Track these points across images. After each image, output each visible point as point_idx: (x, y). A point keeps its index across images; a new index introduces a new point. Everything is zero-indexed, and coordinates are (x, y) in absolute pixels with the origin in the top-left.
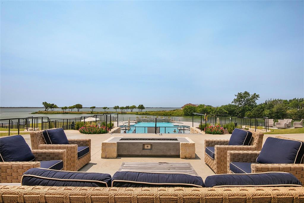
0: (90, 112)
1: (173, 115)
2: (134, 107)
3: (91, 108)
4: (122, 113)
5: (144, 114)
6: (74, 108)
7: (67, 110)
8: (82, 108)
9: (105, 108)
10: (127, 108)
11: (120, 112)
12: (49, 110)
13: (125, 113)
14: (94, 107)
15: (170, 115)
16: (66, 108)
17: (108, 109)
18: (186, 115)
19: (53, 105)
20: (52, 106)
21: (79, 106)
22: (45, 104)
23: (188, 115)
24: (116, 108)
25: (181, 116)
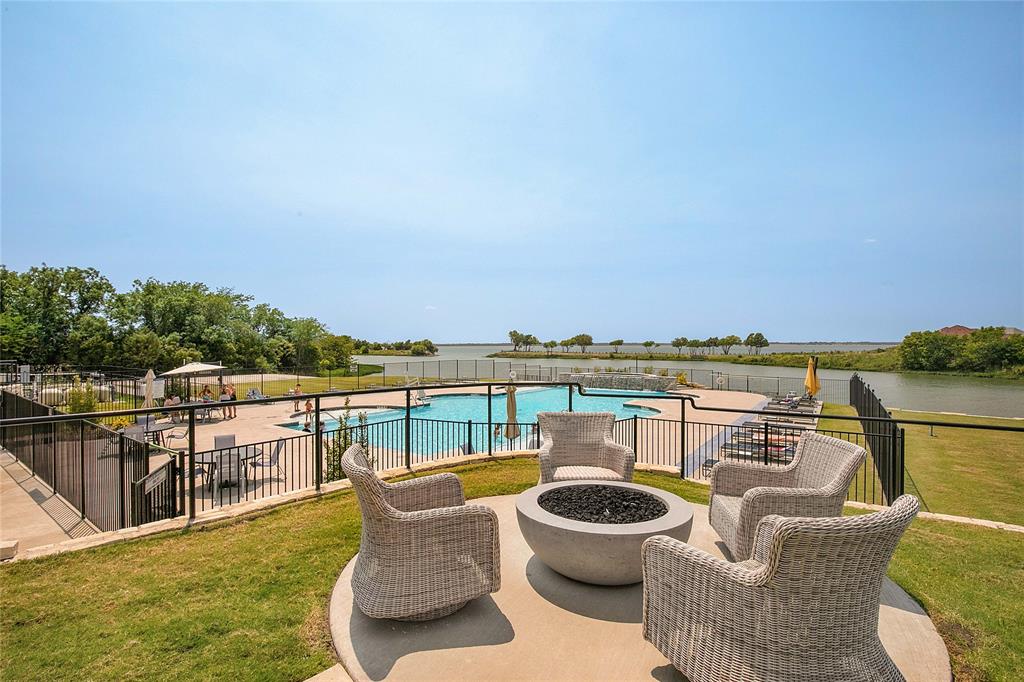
0: (608, 355)
1: (858, 365)
2: (732, 341)
3: (611, 344)
4: (694, 358)
5: (756, 360)
6: (573, 344)
7: (558, 350)
8: (591, 344)
9: (648, 344)
10: (713, 343)
11: (688, 356)
12: (522, 349)
13: (702, 359)
14: (620, 343)
15: (849, 365)
16: (553, 344)
17: (658, 345)
18: (912, 368)
19: (529, 337)
20: (528, 341)
21: (584, 341)
22: (513, 334)
23: (922, 368)
24: (678, 344)
25: (890, 369)
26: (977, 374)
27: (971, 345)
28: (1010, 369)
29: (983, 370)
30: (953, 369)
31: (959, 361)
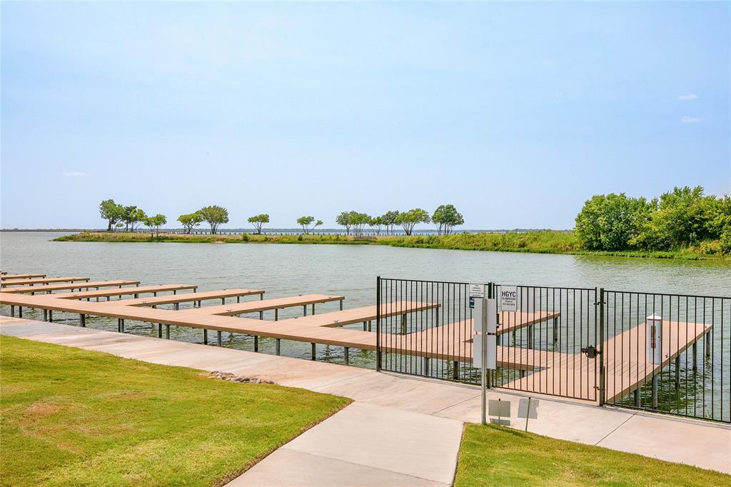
2: (418, 216)
15: (523, 245)
23: (600, 247)
24: (344, 219)
25: (568, 249)
26: (659, 253)
27: (658, 214)
28: (699, 245)
29: (666, 247)
30: (634, 248)
31: (642, 236)
